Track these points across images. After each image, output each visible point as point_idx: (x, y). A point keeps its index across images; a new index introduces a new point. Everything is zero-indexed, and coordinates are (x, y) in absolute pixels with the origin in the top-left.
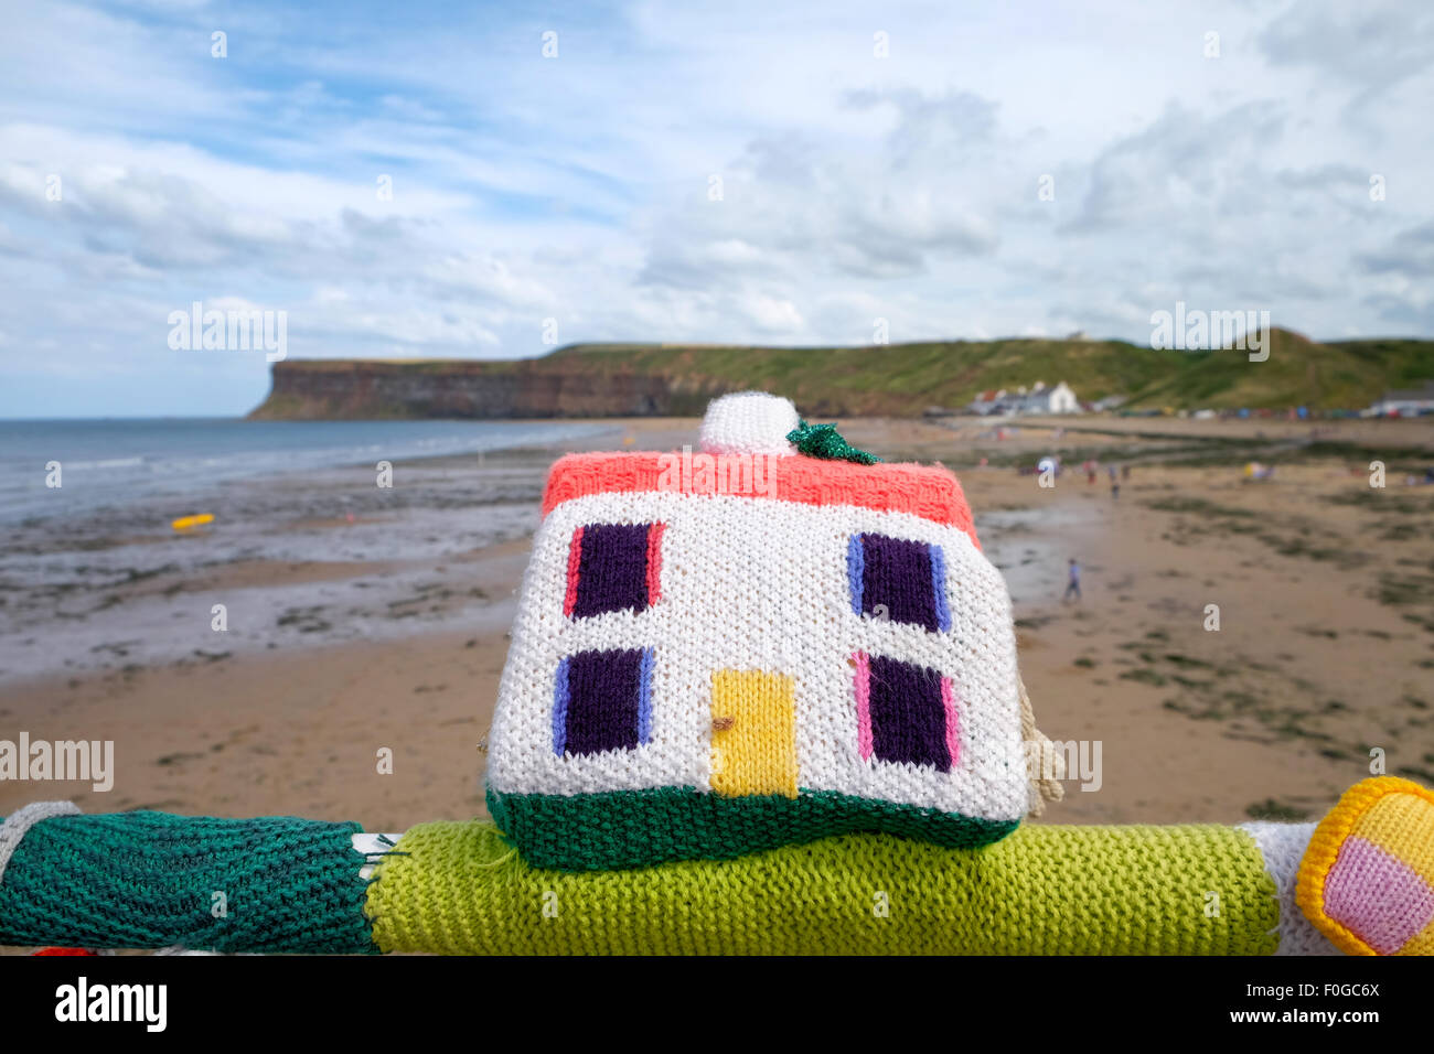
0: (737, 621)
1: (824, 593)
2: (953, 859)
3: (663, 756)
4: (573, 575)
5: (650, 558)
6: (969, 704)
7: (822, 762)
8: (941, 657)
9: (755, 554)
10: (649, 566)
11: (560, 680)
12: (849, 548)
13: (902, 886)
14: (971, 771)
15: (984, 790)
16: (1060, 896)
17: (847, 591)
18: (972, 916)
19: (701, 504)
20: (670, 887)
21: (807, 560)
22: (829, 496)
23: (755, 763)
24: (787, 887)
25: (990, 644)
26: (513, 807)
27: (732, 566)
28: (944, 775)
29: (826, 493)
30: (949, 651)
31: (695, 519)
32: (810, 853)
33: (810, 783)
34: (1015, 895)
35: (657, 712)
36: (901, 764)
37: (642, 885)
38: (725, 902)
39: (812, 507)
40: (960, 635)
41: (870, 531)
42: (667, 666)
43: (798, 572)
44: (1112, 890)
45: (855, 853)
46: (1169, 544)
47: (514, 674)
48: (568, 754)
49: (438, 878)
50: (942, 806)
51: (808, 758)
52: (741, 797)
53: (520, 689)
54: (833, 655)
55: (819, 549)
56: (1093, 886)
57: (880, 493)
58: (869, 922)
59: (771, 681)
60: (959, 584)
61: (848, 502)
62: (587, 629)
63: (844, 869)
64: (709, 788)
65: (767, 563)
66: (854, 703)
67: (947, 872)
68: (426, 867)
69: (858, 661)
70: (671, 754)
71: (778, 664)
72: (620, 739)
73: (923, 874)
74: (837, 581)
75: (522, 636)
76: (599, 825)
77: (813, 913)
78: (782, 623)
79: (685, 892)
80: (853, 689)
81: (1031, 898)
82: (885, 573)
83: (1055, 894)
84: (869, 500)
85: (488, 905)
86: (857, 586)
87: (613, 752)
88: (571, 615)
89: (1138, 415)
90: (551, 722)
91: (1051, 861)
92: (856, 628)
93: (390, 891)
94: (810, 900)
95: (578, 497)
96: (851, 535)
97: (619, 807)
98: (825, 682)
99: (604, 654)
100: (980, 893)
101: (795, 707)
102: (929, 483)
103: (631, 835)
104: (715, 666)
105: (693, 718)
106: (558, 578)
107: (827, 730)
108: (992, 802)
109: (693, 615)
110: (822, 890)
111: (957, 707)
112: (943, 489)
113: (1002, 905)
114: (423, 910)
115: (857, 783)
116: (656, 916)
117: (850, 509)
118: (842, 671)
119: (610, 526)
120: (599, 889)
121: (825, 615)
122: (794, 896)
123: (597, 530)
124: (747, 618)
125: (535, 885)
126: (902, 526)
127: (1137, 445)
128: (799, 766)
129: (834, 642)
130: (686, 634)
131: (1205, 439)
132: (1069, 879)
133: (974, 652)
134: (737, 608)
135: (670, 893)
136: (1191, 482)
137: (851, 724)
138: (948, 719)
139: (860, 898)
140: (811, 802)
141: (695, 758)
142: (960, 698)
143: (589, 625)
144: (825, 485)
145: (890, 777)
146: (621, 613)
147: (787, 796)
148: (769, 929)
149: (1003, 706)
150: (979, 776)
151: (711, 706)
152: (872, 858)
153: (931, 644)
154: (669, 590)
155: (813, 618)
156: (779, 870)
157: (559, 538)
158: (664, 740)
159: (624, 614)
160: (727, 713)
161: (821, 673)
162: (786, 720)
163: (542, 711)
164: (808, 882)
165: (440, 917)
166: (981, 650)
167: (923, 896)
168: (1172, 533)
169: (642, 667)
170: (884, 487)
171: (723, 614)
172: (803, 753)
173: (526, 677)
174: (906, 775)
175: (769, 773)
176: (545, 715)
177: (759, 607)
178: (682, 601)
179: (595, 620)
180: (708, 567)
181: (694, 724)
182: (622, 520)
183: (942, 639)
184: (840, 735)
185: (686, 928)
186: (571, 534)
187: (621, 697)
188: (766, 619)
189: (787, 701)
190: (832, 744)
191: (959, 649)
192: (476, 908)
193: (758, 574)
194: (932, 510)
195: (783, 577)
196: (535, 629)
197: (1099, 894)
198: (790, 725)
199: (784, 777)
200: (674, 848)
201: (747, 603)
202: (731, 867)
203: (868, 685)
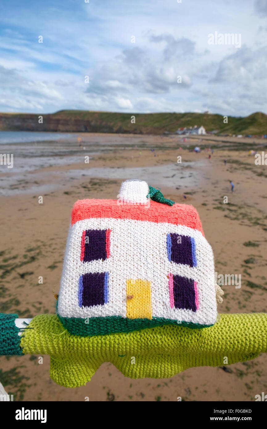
0: (134, 263)
1: (160, 254)
2: (194, 331)
3: (112, 307)
4: (83, 247)
5: (107, 242)
6: (202, 290)
7: (159, 309)
8: (194, 275)
9: (139, 241)
10: (107, 245)
11: (80, 283)
12: (167, 239)
13: (179, 338)
14: (202, 311)
15: (205, 316)
16: (222, 338)
17: (167, 254)
18: (198, 345)
19: (121, 223)
20: (112, 340)
21: (154, 243)
22: (160, 219)
23: (140, 309)
24: (146, 339)
25: (208, 271)
26: (66, 320)
27: (132, 245)
28: (194, 313)
29: (159, 218)
30: (196, 273)
31: (120, 228)
32: (153, 330)
33: (156, 315)
34: (210, 339)
35: (110, 293)
36: (182, 309)
37: (105, 339)
38: (128, 344)
39: (155, 223)
40: (200, 268)
41: (173, 232)
42: (113, 278)
43: (152, 247)
44: (236, 336)
45: (166, 330)
46: (228, 172)
47: (65, 280)
48: (83, 307)
49: (42, 336)
50: (193, 322)
51: (155, 308)
52: (135, 319)
53: (67, 285)
54: (162, 275)
55: (158, 239)
56: (231, 335)
57: (175, 218)
58: (169, 347)
59: (144, 283)
60: (199, 251)
61: (166, 222)
62: (88, 266)
63: (163, 334)
64: (126, 317)
65: (142, 244)
66: (169, 290)
67: (192, 335)
68: (38, 332)
69: (170, 276)
70: (115, 307)
71: (146, 277)
72: (99, 302)
73: (185, 335)
74: (163, 250)
75: (67, 267)
76: (92, 325)
77: (153, 346)
78: (147, 264)
79: (117, 341)
80: (169, 285)
81: (214, 339)
82: (178, 248)
83: (221, 338)
84: (172, 221)
85: (58, 344)
86: (170, 252)
87: (97, 306)
88: (83, 261)
89: (222, 136)
90: (78, 296)
91: (220, 328)
92: (169, 266)
93: (28, 340)
94: (153, 343)
95: (83, 220)
96: (167, 234)
97: (98, 321)
98: (160, 283)
99: (93, 274)
100: (201, 339)
101: (151, 291)
102: (189, 215)
103: (102, 328)
104: (127, 278)
105: (121, 295)
106: (78, 249)
107: (161, 299)
108: (208, 320)
109: (120, 261)
110: (157, 340)
111: (198, 291)
112: (194, 216)
113: (206, 341)
114: (38, 345)
115: (169, 315)
116: (108, 348)
117: (166, 224)
118: (165, 280)
119: (94, 230)
120: (91, 341)
121: (160, 261)
122: (148, 342)
123: (90, 232)
124: (137, 262)
125: (72, 339)
126: (183, 230)
127: (221, 144)
128: (152, 310)
129: (163, 270)
130: (118, 268)
131: (239, 143)
132: (225, 333)
133: (203, 273)
134: (133, 258)
135: (112, 342)
136: (235, 155)
137: (168, 297)
138: (196, 295)
139: (167, 342)
140: (156, 321)
141: (122, 308)
142: (199, 288)
143: (89, 264)
144: (159, 216)
145: (179, 313)
146: (98, 261)
147: (149, 319)
148: (140, 349)
149: (211, 290)
150: (204, 312)
151: (126, 291)
152: (171, 331)
153: (191, 271)
154: (113, 252)
155: (156, 262)
156: (144, 335)
157: (78, 235)
158: (112, 302)
159: (99, 261)
160: (131, 293)
161: (159, 280)
162: (148, 295)
163: (75, 292)
164: (153, 338)
165: (43, 347)
166: (206, 273)
167: (185, 341)
168: (229, 169)
169: (105, 279)
170: (177, 216)
171: (130, 261)
172: (153, 306)
173: (69, 281)
174: (184, 313)
175: (144, 312)
176: (76, 294)
177: (140, 258)
178: (117, 256)
179: (90, 263)
180: (125, 245)
181: (121, 297)
182: (97, 228)
183: (194, 269)
184: (164, 300)
185: (117, 350)
186: (82, 233)
187: (99, 289)
188: (142, 263)
189: (149, 289)
190: (162, 303)
191: (199, 273)
192: (54, 345)
193: (140, 248)
194: (191, 224)
195: (147, 248)
196: (72, 265)
197: (233, 337)
198: (150, 297)
199: (148, 313)
200: (114, 331)
201: (137, 257)
202: (130, 334)
203: (173, 284)
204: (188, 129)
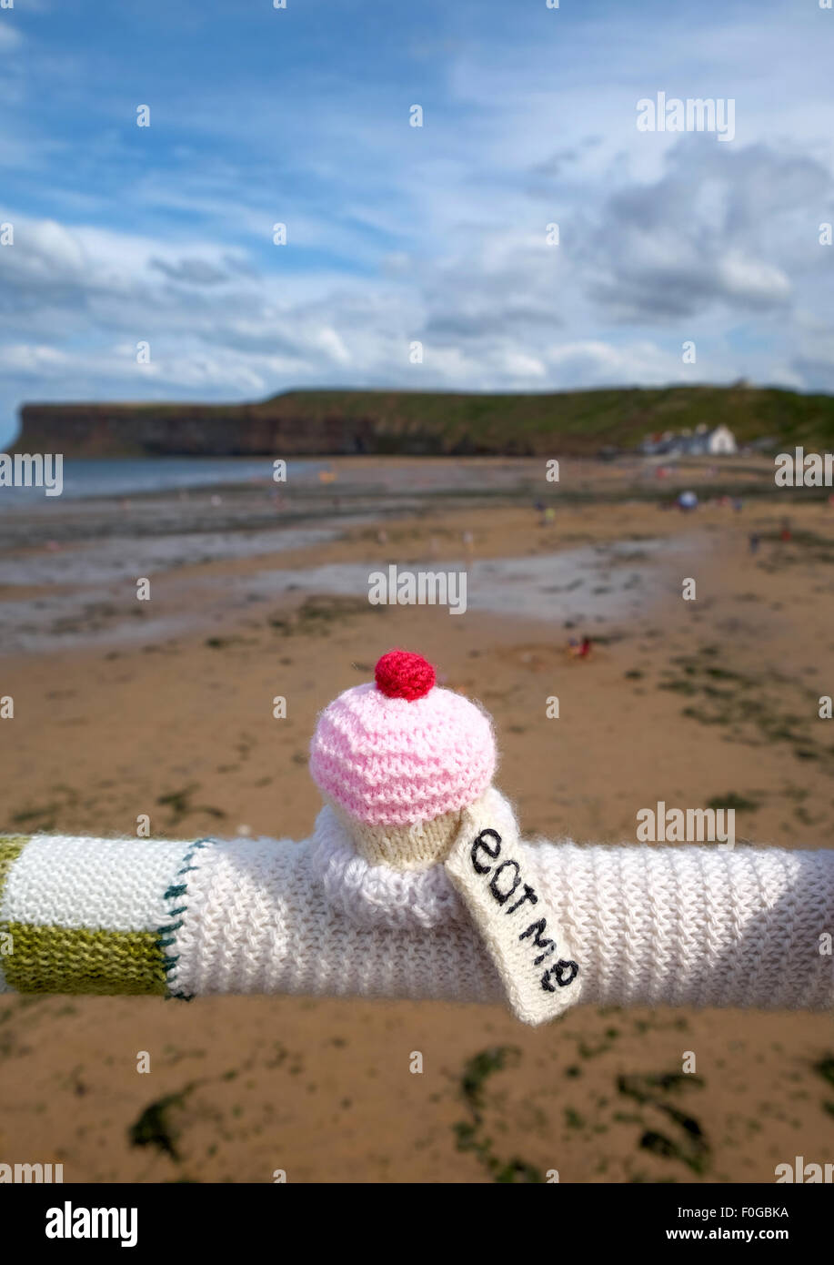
46: (761, 572)
168: (769, 561)
204: (678, 438)
